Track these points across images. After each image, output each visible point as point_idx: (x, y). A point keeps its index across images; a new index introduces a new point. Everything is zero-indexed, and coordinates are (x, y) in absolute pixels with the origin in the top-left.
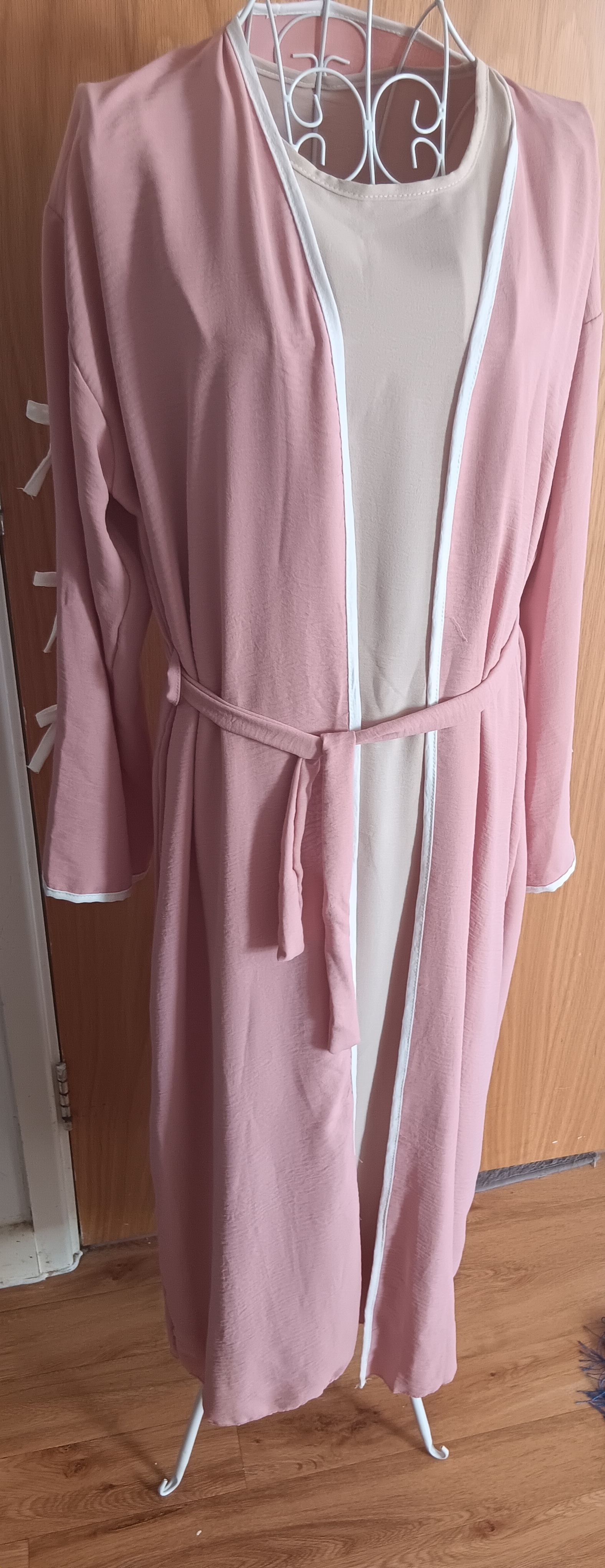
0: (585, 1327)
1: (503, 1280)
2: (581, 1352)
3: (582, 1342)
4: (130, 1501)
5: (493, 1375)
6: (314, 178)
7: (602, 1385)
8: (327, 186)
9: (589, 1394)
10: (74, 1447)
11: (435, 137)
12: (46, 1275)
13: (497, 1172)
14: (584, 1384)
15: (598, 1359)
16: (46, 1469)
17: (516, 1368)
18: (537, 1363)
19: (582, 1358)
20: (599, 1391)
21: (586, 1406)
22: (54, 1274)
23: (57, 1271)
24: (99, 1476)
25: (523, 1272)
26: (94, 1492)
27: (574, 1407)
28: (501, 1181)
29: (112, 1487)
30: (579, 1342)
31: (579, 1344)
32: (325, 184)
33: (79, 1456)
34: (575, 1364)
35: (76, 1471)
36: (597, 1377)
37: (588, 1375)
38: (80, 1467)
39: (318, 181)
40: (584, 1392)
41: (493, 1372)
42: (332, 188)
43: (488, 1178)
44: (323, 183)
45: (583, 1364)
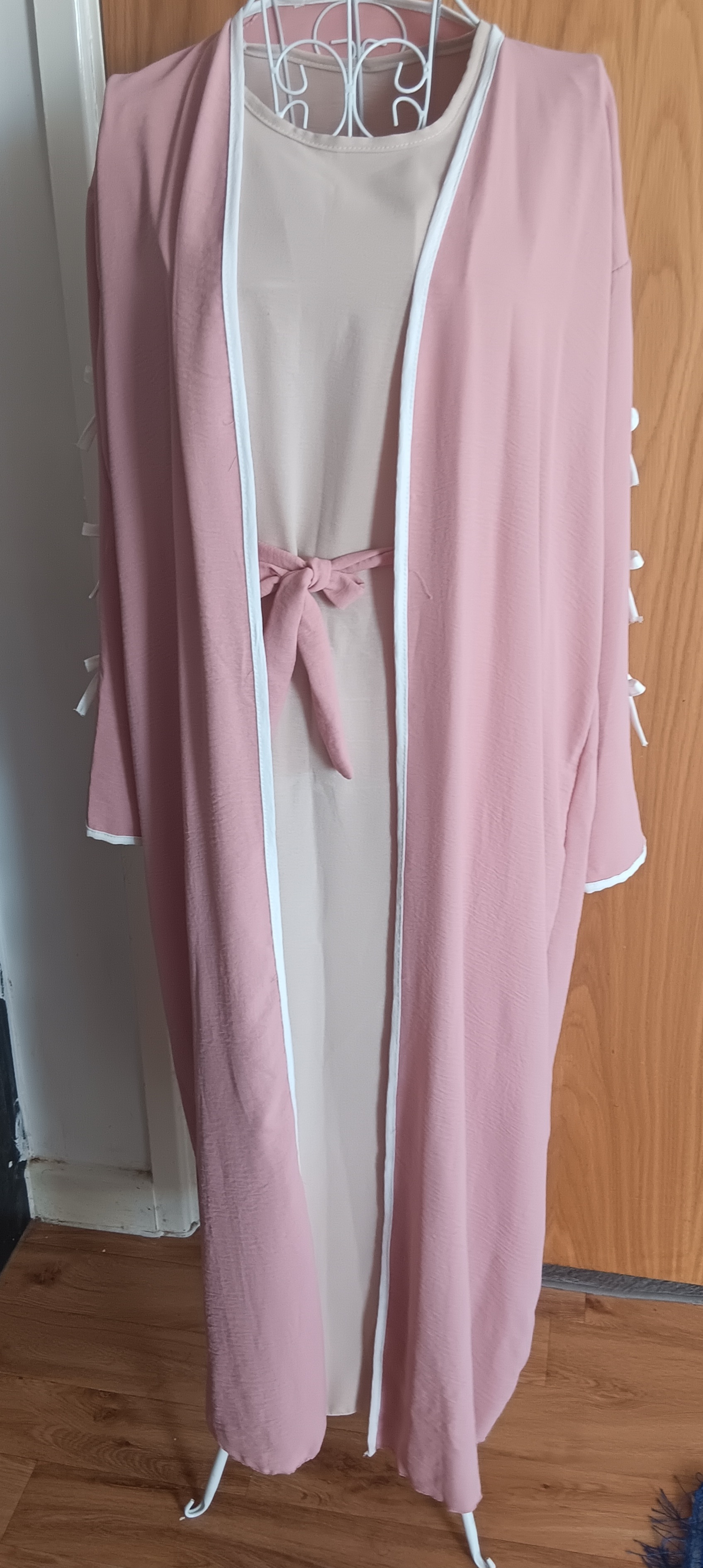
0: (675, 1477)
1: (602, 1396)
2: (658, 1501)
3: (664, 1491)
4: (137, 1464)
5: (546, 1486)
6: (291, 136)
7: (666, 1546)
8: (304, 141)
9: (647, 1548)
10: (113, 1396)
11: (419, 96)
12: (162, 1234)
13: (645, 1283)
14: (647, 1536)
15: (675, 1516)
16: (81, 1406)
17: (575, 1490)
18: (601, 1493)
19: (657, 1507)
20: (660, 1549)
21: (638, 1559)
22: (170, 1235)
23: (172, 1233)
24: (122, 1430)
25: (630, 1396)
26: (111, 1442)
27: (622, 1555)
28: (646, 1293)
29: (128, 1444)
30: (662, 1490)
31: (660, 1492)
32: (302, 139)
33: (114, 1406)
34: (645, 1511)
35: (104, 1418)
36: (664, 1533)
37: (653, 1528)
38: (110, 1415)
39: (295, 137)
40: (642, 1544)
41: (548, 1484)
42: (308, 143)
43: (632, 1285)
44: (300, 139)
45: (655, 1515)
